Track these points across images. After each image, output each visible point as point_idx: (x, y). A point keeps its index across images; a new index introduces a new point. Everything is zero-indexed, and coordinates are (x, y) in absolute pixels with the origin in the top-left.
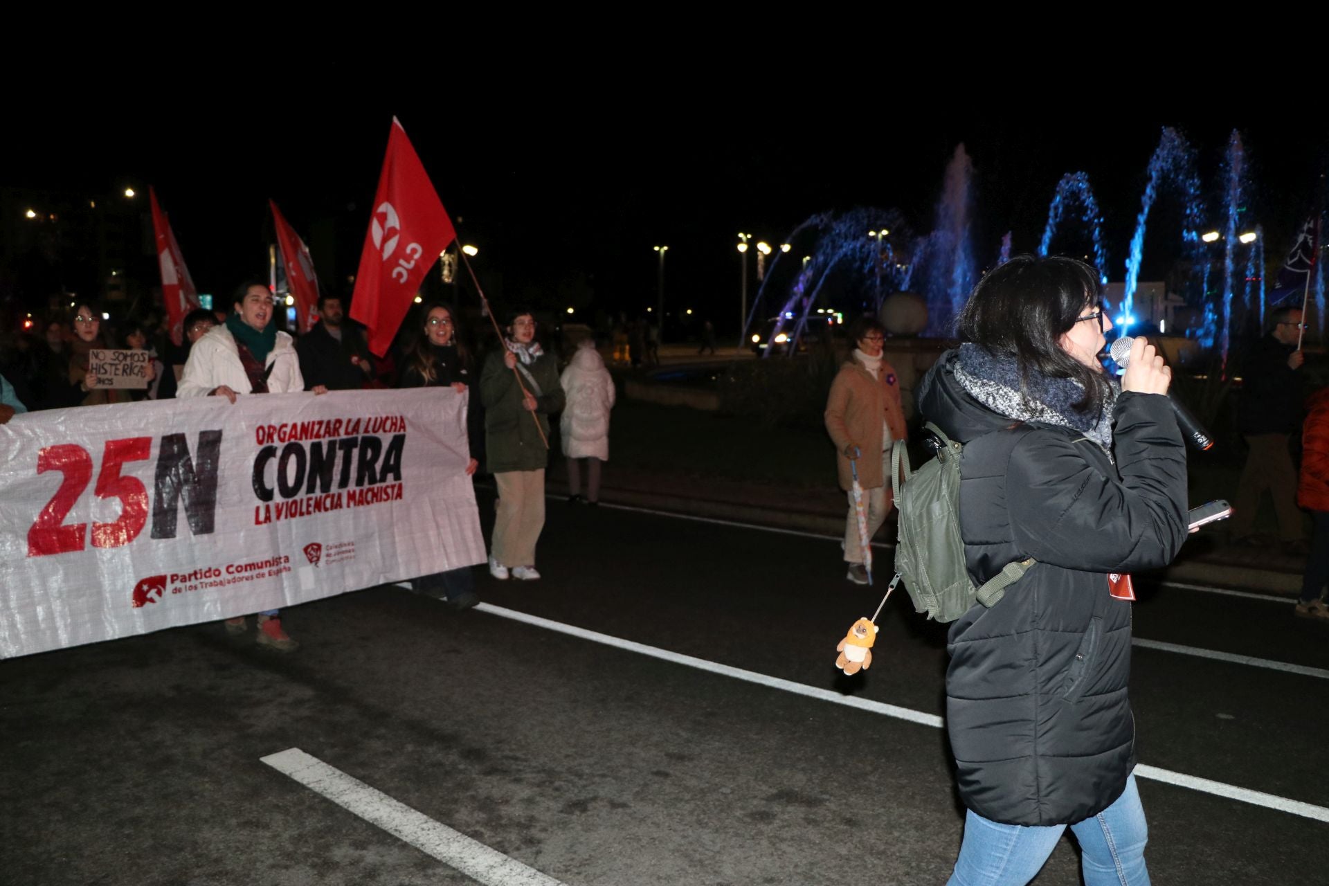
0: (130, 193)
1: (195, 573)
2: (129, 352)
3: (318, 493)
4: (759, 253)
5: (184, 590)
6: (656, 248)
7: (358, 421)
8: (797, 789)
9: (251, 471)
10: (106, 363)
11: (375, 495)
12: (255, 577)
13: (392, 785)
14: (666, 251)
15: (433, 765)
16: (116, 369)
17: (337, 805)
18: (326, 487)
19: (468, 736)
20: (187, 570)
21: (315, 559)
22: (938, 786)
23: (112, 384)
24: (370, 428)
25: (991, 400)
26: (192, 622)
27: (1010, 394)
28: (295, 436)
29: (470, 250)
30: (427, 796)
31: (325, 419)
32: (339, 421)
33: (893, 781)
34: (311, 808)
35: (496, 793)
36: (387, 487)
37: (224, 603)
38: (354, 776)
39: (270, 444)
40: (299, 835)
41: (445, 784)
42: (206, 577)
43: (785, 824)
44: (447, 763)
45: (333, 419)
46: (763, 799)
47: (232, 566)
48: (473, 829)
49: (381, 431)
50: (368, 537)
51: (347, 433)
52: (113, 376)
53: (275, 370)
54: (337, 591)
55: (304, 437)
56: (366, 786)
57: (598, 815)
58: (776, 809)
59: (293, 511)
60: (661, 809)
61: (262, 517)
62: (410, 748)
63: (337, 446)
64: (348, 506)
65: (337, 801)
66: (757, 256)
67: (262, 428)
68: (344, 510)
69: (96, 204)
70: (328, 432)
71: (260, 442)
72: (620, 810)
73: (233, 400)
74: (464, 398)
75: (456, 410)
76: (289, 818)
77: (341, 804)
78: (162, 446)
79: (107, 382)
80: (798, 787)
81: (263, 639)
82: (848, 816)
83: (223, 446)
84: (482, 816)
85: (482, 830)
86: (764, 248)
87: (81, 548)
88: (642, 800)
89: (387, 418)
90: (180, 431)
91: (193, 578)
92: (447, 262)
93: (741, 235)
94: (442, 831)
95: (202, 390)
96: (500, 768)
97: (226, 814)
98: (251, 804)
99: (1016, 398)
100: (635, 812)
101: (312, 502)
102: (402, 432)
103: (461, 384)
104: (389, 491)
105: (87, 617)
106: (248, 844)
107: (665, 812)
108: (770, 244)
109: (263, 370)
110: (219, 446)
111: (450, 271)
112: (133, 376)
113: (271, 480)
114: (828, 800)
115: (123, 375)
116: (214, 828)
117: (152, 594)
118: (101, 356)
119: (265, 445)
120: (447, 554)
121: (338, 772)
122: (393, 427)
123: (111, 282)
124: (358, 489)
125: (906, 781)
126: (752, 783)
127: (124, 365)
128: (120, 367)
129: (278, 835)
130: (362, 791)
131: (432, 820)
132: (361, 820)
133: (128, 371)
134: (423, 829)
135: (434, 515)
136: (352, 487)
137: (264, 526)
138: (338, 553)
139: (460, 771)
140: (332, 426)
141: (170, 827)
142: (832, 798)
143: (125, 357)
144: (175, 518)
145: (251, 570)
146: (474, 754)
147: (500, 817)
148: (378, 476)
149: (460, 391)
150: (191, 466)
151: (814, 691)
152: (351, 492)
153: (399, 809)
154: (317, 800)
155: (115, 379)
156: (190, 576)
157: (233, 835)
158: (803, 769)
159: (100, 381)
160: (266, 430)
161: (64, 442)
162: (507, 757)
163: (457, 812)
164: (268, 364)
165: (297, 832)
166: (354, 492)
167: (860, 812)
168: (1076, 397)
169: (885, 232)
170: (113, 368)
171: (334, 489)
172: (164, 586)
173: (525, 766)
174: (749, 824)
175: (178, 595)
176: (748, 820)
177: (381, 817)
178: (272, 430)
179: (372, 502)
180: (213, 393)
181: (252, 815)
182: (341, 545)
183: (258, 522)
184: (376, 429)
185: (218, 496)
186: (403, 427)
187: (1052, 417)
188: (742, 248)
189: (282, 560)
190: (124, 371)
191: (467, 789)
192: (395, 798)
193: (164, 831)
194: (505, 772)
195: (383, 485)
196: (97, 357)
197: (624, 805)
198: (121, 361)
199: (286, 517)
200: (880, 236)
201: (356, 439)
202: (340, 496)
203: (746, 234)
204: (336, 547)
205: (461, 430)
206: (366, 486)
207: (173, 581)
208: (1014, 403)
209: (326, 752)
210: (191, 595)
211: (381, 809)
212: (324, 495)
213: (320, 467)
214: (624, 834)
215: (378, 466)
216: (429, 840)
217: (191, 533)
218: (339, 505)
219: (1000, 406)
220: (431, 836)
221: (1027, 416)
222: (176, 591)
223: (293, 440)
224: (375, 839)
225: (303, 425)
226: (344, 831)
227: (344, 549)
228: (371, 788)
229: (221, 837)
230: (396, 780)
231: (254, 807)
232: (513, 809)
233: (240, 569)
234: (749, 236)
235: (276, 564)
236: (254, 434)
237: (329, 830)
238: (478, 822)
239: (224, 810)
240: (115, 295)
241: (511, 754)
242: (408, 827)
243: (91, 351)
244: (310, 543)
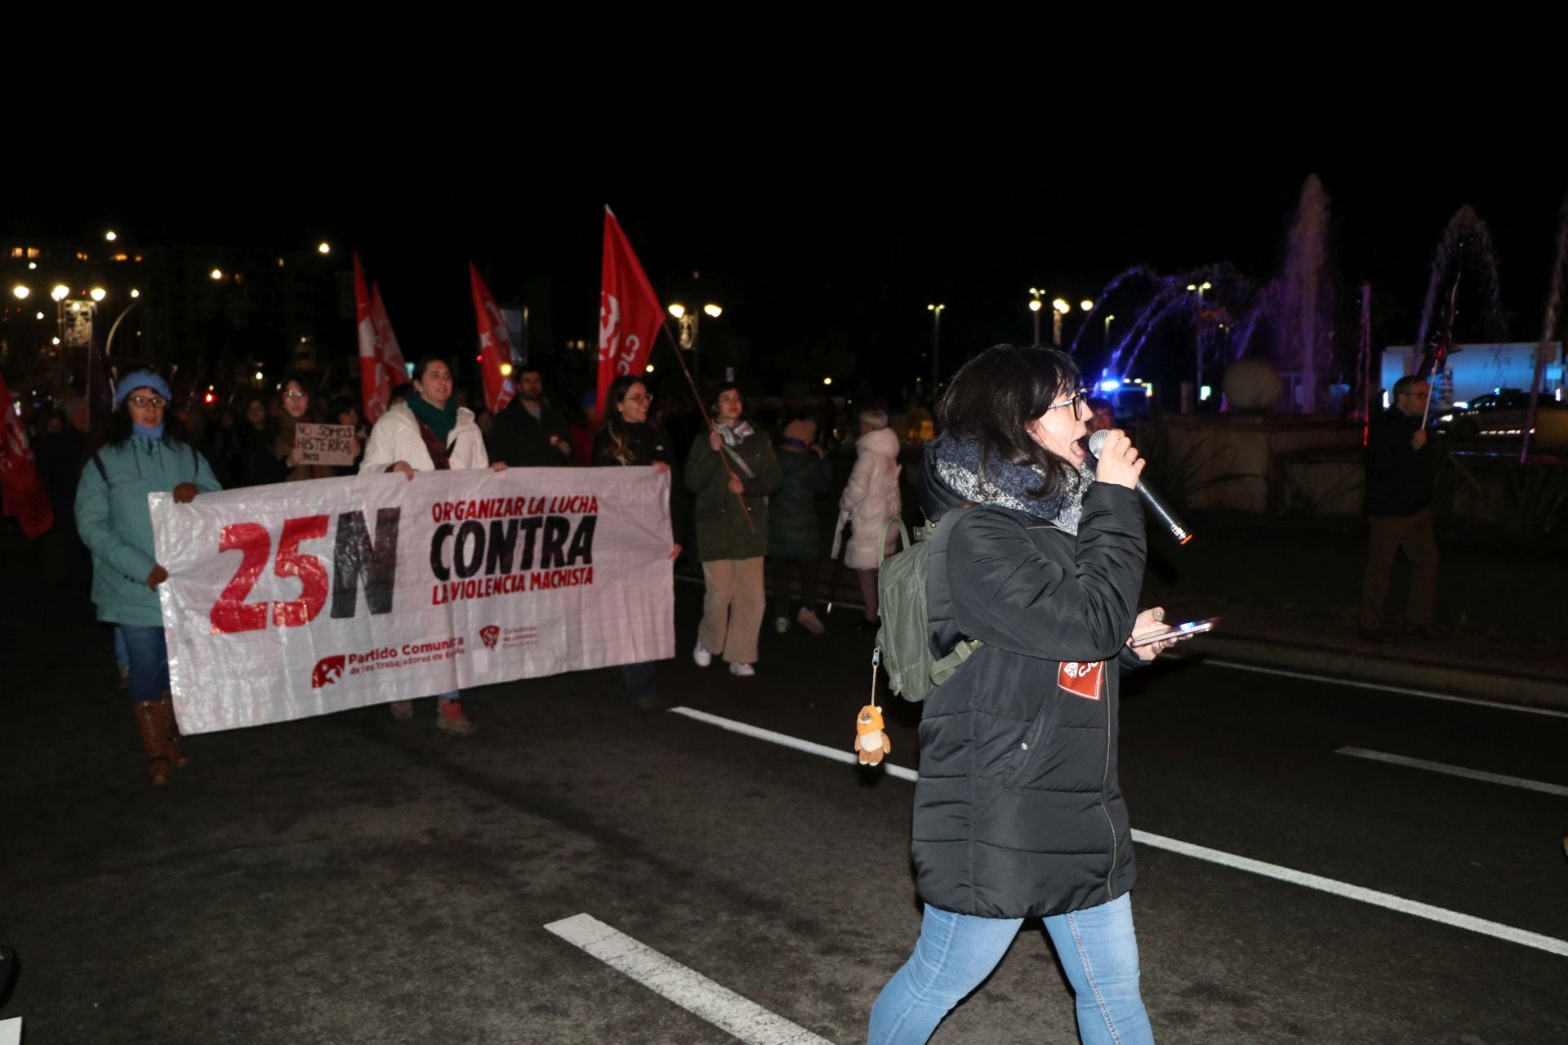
0: (324, 248)
1: (372, 653)
2: (335, 427)
3: (498, 574)
4: (1055, 312)
5: (361, 670)
6: (931, 307)
7: (543, 501)
8: (1216, 983)
9: (429, 549)
10: (311, 438)
11: (562, 579)
12: (431, 657)
13: (710, 964)
14: (942, 311)
15: (757, 940)
16: (323, 444)
17: (647, 989)
18: (506, 568)
19: (793, 904)
20: (364, 651)
21: (491, 642)
22: (1398, 985)
23: (317, 459)
24: (556, 508)
25: (952, 482)
26: (369, 702)
27: (968, 476)
28: (473, 514)
29: (713, 311)
30: (756, 980)
31: (506, 497)
32: (521, 500)
33: (1338, 975)
34: (615, 991)
35: (841, 978)
36: (576, 570)
37: (400, 683)
38: (662, 952)
39: (446, 522)
40: (607, 1026)
41: (775, 965)
42: (382, 657)
43: (1212, 1028)
44: (774, 938)
45: (514, 497)
46: (1176, 994)
47: (408, 646)
48: (820, 1024)
49: (568, 511)
50: (553, 623)
51: (530, 512)
52: (319, 452)
53: (456, 448)
54: (513, 676)
55: (483, 515)
56: (679, 964)
57: (973, 1010)
58: (1195, 1008)
59: (470, 591)
60: (1051, 1004)
61: (440, 597)
62: (724, 917)
63: (519, 525)
64: (532, 588)
65: (646, 983)
66: (1052, 316)
67: (438, 505)
68: (527, 593)
69: (285, 262)
70: (509, 510)
71: (437, 520)
72: (1000, 1004)
73: (410, 477)
74: (666, 479)
75: (658, 492)
76: (590, 1003)
77: (652, 988)
78: (340, 524)
79: (312, 457)
80: (1218, 980)
81: (442, 723)
82: (1291, 1020)
83: (403, 524)
84: (829, 1007)
85: (832, 1025)
86: (1061, 306)
87: (264, 627)
88: (1025, 991)
89: (576, 498)
90: (358, 509)
91: (370, 658)
92: (686, 325)
93: (1033, 291)
94: (782, 1025)
95: (380, 467)
96: (839, 945)
97: (513, 996)
98: (541, 984)
99: (973, 480)
100: (1019, 1008)
101: (492, 584)
102: (593, 513)
103: (663, 464)
104: (578, 574)
105: (268, 697)
106: (546, 1035)
107: (1057, 1009)
108: (1069, 300)
109: (445, 448)
110: (397, 524)
111: (690, 335)
112: (339, 452)
113: (448, 558)
114: (1259, 998)
115: (329, 450)
116: (501, 1012)
117: (331, 674)
118: (307, 431)
119: (442, 522)
120: (635, 645)
121: (642, 946)
122: (583, 508)
123: (299, 349)
124: (543, 572)
125: (1355, 976)
126: (1159, 973)
127: (331, 440)
128: (326, 442)
129: (582, 1025)
130: (675, 971)
131: (767, 1011)
132: (681, 1009)
133: (334, 446)
134: (758, 1023)
135: (626, 601)
136: (536, 568)
137: (442, 606)
138: (518, 638)
139: (792, 949)
140: (513, 504)
141: (450, 1010)
142: (1265, 996)
143: (331, 432)
144: (354, 598)
145: (427, 650)
146: (805, 927)
147: (851, 1010)
148: (566, 559)
149: (662, 471)
150: (370, 544)
151: (1210, 854)
152: (536, 574)
153: (725, 996)
154: (621, 981)
155: (321, 455)
156: (367, 656)
157: (526, 1023)
158: (1218, 956)
159: (306, 456)
160: (443, 507)
161: (246, 521)
162: (846, 932)
163: (797, 1002)
164: (450, 442)
165: (603, 1022)
166: (539, 575)
167: (1306, 1015)
168: (1031, 484)
169: (1207, 286)
170: (320, 443)
171: (516, 570)
172: (342, 666)
173: (870, 944)
174: (1167, 1027)
175: (356, 675)
176: (1165, 1022)
177: (703, 1006)
178: (448, 508)
179: (559, 585)
180: (390, 469)
181: (545, 998)
182: (521, 630)
183: (435, 602)
184: (563, 508)
185: (397, 575)
186: (596, 509)
187: (1007, 500)
188: (1035, 306)
189: (456, 642)
190: (330, 446)
191: (805, 972)
192: (717, 981)
193: (442, 1014)
194: (848, 951)
195: (572, 568)
196: (303, 431)
197: (1003, 998)
198: (327, 436)
199: (462, 598)
200: (1201, 290)
201: (541, 518)
202: (522, 578)
203: (1038, 289)
204: (516, 631)
205: (663, 514)
206: (552, 568)
207: (351, 661)
208: (970, 486)
209: (622, 919)
210: (367, 675)
211: (702, 995)
212: (504, 576)
213: (499, 548)
214: (1010, 1036)
215: (566, 548)
216: (769, 1037)
217: (369, 612)
218: (521, 588)
219: (959, 488)
220: (769, 1032)
221: (980, 499)
222: (354, 671)
223: (470, 518)
224: (701, 1033)
225: (482, 502)
226: (661, 1023)
227: (525, 633)
228: (685, 968)
229: (512, 1025)
230: (714, 958)
231: (546, 987)
232: (865, 1000)
233: (416, 650)
234: (1043, 292)
235: (452, 646)
236: (430, 511)
237: (642, 1021)
238: (825, 1016)
239: (510, 990)
240: (304, 365)
241: (850, 928)
242: (739, 1020)
243: (297, 425)
244: (486, 625)
